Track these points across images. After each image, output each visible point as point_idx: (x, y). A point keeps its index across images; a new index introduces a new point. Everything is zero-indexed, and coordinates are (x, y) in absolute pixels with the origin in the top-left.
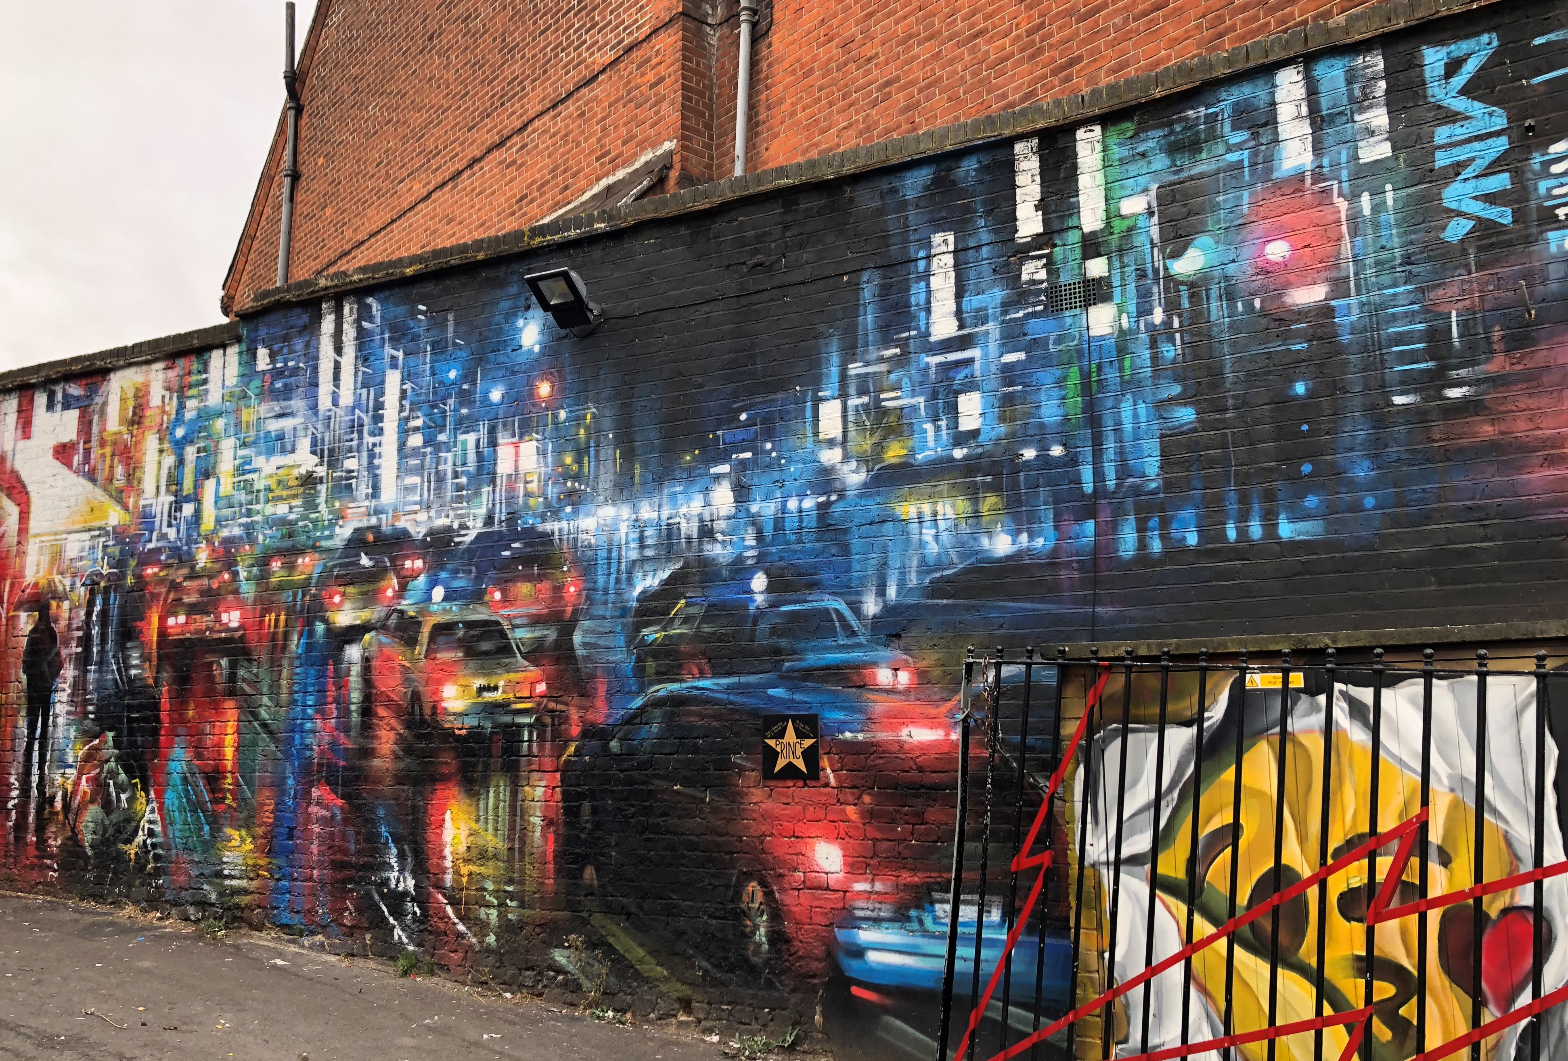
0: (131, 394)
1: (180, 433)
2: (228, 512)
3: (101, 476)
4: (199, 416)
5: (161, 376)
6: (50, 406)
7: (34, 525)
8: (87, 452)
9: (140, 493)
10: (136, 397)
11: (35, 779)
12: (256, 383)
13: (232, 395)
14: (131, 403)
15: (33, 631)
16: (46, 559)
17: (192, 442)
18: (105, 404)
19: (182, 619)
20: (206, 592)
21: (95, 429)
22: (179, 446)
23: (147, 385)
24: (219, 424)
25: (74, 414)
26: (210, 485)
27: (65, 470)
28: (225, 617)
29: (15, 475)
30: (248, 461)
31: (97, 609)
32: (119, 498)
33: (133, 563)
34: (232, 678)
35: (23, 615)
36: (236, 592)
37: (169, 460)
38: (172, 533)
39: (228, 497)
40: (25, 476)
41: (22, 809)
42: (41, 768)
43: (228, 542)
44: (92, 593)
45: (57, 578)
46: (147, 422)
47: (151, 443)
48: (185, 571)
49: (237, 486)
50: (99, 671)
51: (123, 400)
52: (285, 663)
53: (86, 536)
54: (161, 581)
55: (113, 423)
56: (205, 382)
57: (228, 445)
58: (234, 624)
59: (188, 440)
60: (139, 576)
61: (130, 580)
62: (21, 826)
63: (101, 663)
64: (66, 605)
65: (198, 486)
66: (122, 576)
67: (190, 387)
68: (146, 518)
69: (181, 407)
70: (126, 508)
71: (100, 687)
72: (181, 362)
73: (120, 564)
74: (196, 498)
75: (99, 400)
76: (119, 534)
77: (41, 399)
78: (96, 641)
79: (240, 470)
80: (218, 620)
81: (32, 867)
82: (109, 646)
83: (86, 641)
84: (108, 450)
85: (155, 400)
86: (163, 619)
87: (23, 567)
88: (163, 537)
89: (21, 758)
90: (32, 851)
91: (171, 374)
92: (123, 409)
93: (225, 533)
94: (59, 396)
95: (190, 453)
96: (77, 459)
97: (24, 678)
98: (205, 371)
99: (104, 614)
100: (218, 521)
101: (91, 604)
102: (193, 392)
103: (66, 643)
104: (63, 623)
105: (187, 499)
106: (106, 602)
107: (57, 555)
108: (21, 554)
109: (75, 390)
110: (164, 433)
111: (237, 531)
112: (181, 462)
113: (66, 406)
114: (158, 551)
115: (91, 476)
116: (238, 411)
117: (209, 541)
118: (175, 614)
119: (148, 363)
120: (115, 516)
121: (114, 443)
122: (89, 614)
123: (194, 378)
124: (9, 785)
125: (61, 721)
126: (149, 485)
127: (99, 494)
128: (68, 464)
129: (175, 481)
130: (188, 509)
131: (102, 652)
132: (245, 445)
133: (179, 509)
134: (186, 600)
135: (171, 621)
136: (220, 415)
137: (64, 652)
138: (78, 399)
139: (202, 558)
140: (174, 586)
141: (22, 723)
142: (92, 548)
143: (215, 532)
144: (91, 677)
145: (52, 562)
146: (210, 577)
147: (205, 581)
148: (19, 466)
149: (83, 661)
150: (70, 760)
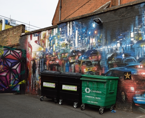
0: (44, 34)
1: (50, 39)
2: (56, 48)
3: (41, 44)
4: (53, 37)
5: (48, 32)
6: (34, 36)
7: (33, 51)
8: (39, 41)
9: (46, 46)
10: (45, 35)
11: (34, 82)
12: (59, 33)
13: (57, 34)
14: (44, 35)
15: (33, 64)
16: (34, 55)
17: (52, 40)
18: (41, 36)
19: (51, 62)
20: (54, 58)
21: (40, 39)
22: (50, 41)
23: (46, 33)
24: (55, 38)
25: (37, 37)
26: (54, 45)
27: (36, 44)
28: (57, 61)
29: (30, 45)
30: (59, 42)
31: (41, 61)
32: (43, 47)
33: (45, 55)
34: (58, 69)
35: (32, 62)
36: (58, 58)
37: (49, 42)
38: (50, 51)
39: (57, 47)
40: (31, 45)
41: (33, 85)
42: (35, 80)
43: (57, 52)
44: (40, 59)
45: (36, 57)
46: (46, 38)
47: (47, 40)
48: (51, 56)
49: (58, 45)
50: (41, 68)
51: (43, 35)
52: (64, 67)
53: (39, 52)
54: (49, 57)
55: (42, 38)
56: (53, 32)
57: (56, 40)
58: (58, 62)
59: (51, 40)
60: (46, 57)
61: (45, 57)
62: (32, 87)
63: (41, 67)
64: (37, 60)
65: (53, 45)
66: (44, 57)
67: (51, 33)
68: (46, 49)
69: (50, 36)
70: (44, 48)
71: (41, 70)
72: (50, 30)
73: (43, 55)
74: (53, 47)
75: (40, 35)
76: (43, 51)
77: (33, 35)
78: (41, 65)
79: (58, 43)
80: (56, 62)
81: (34, 92)
82: (42, 65)
83: (39, 65)
84: (41, 41)
85: (47, 35)
86: (49, 62)
87: (31, 56)
88: (49, 52)
89: (32, 79)
90: (34, 90)
91: (49, 32)
92: (43, 36)
93: (56, 51)
94: (35, 35)
95: (52, 41)
96: (38, 42)
97: (32, 69)
98: (53, 31)
99: (42, 61)
100: (55, 50)
101: (40, 60)
102: (52, 34)
103: (37, 65)
104: (37, 63)
105: (51, 47)
106: (42, 60)
107: (36, 54)
108: (31, 54)
109: (37, 34)
110: (48, 39)
111: (58, 51)
112: (50, 42)
113: (36, 36)
114: (48, 53)
115: (39, 45)
116: (57, 36)
117: (54, 52)
118: (50, 61)
119: (46, 30)
120: (42, 49)
121: (42, 40)
122: (40, 61)
123: (52, 32)
124: (31, 82)
125: (37, 74)
126: (47, 45)
127: (40, 47)
128: (37, 43)
129: (50, 45)
130: (52, 48)
131: (42, 66)
132: (58, 40)
133: (50, 48)
134: (52, 59)
135: (50, 62)
136: (55, 36)
137: (37, 66)
138: (37, 35)
139: (54, 54)
140: (50, 58)
141: (32, 75)
142: (40, 53)
143: (55, 51)
144: (40, 69)
145: (35, 55)
146: (55, 56)
147: (54, 57)
148: (30, 43)
149: (39, 67)
150: (38, 79)
